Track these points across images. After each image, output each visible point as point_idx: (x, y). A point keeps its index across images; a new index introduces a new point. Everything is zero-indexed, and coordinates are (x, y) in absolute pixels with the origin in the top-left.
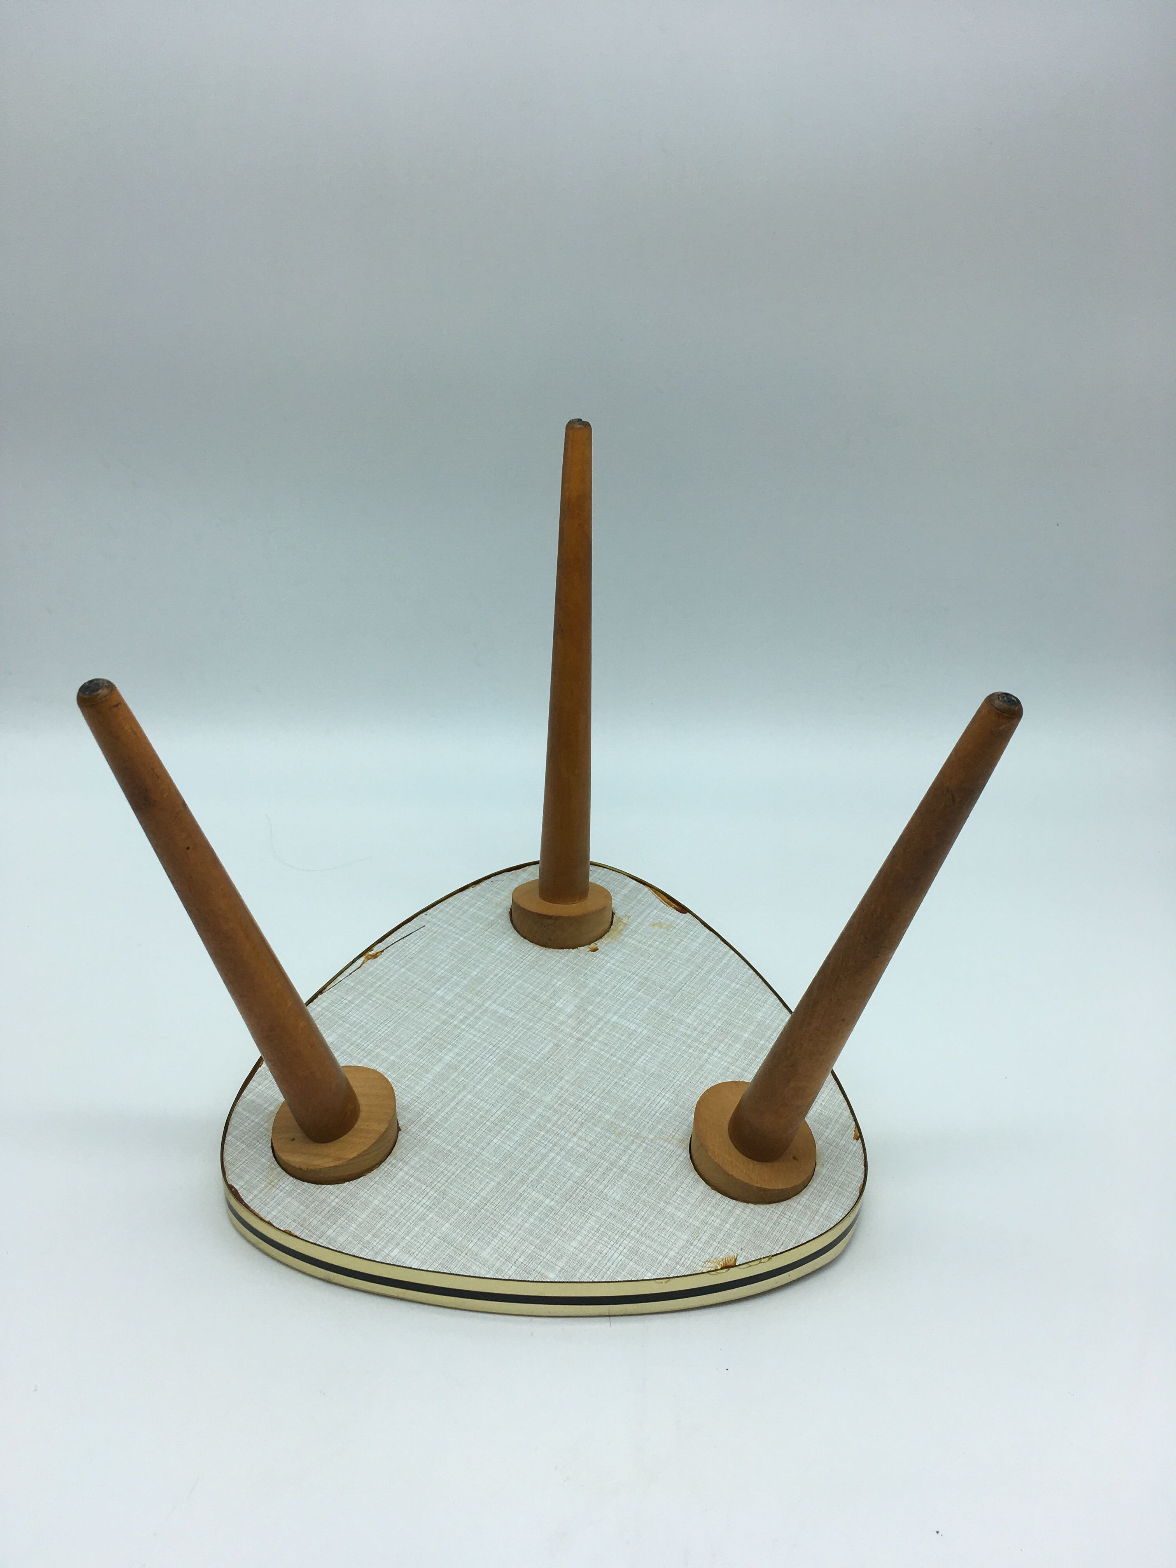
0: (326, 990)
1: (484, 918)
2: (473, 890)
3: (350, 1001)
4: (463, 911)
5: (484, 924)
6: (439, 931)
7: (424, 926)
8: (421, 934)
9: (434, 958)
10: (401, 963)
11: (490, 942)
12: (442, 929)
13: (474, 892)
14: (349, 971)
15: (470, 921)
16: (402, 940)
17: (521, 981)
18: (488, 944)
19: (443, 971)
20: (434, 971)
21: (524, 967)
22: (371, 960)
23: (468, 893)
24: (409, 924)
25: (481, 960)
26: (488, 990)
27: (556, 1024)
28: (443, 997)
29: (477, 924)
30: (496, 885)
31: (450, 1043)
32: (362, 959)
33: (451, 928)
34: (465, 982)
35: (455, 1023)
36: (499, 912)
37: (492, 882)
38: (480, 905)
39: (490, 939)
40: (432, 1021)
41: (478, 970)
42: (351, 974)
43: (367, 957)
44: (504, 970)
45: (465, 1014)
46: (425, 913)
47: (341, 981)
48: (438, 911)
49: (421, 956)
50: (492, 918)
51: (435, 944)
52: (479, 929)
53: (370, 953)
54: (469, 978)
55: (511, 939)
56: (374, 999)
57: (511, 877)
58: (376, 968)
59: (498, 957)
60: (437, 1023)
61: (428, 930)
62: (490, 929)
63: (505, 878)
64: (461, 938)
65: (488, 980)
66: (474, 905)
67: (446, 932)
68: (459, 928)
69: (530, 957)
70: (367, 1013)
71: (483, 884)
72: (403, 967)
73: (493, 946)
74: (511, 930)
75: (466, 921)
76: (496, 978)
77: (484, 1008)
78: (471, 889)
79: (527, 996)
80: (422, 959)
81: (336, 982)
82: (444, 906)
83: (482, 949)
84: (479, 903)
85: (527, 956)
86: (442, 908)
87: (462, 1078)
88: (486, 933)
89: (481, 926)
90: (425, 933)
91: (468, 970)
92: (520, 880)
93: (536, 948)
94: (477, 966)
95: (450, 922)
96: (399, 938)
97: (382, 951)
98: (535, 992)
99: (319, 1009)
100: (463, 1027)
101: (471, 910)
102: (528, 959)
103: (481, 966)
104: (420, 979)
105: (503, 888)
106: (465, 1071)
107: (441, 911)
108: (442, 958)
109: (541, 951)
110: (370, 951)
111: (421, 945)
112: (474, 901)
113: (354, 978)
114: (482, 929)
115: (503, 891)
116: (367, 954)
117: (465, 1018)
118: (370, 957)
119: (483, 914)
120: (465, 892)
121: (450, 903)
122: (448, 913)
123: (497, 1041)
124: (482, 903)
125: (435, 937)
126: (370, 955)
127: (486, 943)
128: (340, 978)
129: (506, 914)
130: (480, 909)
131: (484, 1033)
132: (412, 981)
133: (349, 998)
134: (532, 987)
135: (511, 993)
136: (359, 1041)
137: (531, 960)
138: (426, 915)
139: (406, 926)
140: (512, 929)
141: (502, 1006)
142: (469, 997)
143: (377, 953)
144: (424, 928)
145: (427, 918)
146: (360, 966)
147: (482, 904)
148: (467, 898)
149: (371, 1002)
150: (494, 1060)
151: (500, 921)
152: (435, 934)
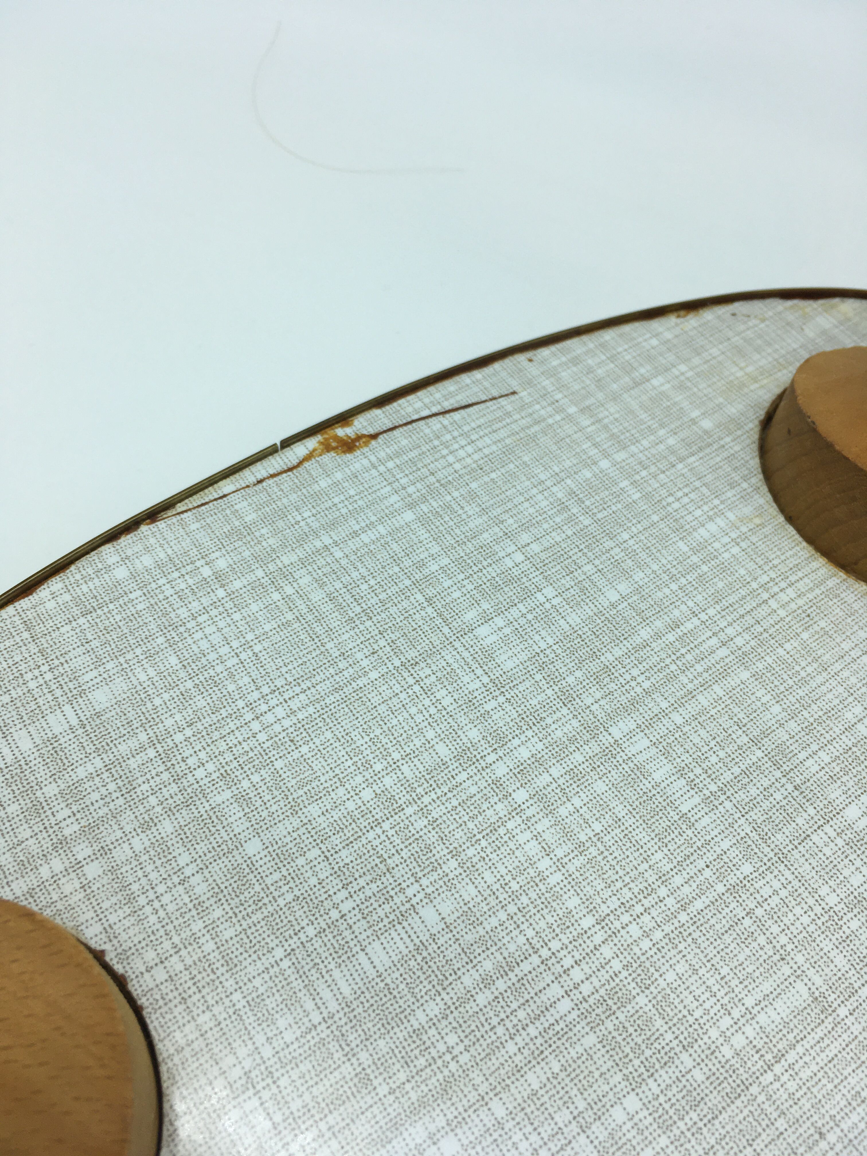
0: (170, 513)
1: (685, 419)
2: (677, 325)
3: (218, 576)
4: (633, 379)
5: (682, 435)
6: (550, 421)
7: (514, 393)
8: (499, 413)
9: (510, 505)
10: (411, 489)
11: (686, 500)
12: (558, 418)
13: (677, 331)
14: (260, 470)
15: (644, 416)
16: (440, 418)
17: (745, 675)
18: (676, 505)
19: (519, 557)
20: (496, 548)
21: (765, 624)
22: (333, 454)
23: (661, 329)
24: (477, 374)
25: (643, 555)
26: (635, 672)
27: (832, 900)
28: (489, 654)
29: (662, 432)
30: (742, 327)
31: (454, 854)
32: (312, 443)
33: (585, 421)
34: (574, 619)
35: (501, 770)
36: (732, 410)
37: (734, 315)
38: (682, 374)
39: (686, 490)
40: (430, 734)
41: (624, 587)
42: (260, 482)
43: (326, 439)
44: (703, 616)
45: (540, 746)
46: (529, 354)
47: (225, 496)
48: (564, 359)
49: (474, 485)
50: (707, 424)
51: (526, 459)
52: (662, 447)
53: (341, 432)
54: (589, 610)
55: (747, 510)
56: (289, 590)
57: (790, 317)
58: (336, 484)
59: (695, 559)
60: (442, 750)
61: (522, 408)
62: (692, 459)
63: (770, 313)
64: (604, 464)
65: (645, 633)
66: (667, 370)
67: (569, 428)
68: (606, 427)
69: (791, 592)
70: (250, 636)
71: (708, 315)
72: (411, 506)
73: (689, 518)
74: (754, 480)
75: (632, 412)
76: (671, 637)
77: (606, 739)
78: (672, 320)
79: (755, 741)
80: (473, 496)
81: (211, 493)
82: (584, 349)
83: (655, 518)
84: (683, 368)
85: (783, 585)
86: (579, 352)
87: (452, 1039)
88: (680, 466)
89: (671, 441)
90: (509, 414)
91: (595, 578)
92: (810, 332)
93: (815, 565)
94: (627, 574)
95: (587, 403)
96: (435, 410)
97: (374, 437)
98: (782, 735)
99: (121, 573)
100: (521, 796)
101: (655, 382)
102: (783, 597)
103: (638, 576)
104: (446, 561)
105: (759, 342)
106: (471, 1007)
107: (575, 361)
108: (531, 510)
109: (830, 583)
110: (342, 426)
111: (486, 451)
112: (671, 357)
113: (263, 496)
114: (672, 450)
115: (758, 350)
116: (330, 432)
117: (537, 760)
118: (334, 444)
119: (685, 404)
120: (656, 325)
121: (603, 346)
122: (590, 371)
123: (613, 903)
124: (691, 369)
125: (534, 438)
126: (336, 438)
127: (670, 499)
128: (226, 486)
129: (751, 425)
130: (681, 387)
131: (581, 848)
132: (421, 565)
133: (222, 564)
134: (776, 709)
135: (704, 711)
136: (179, 737)
137: (793, 606)
138: (530, 360)
139: (465, 378)
140: (758, 479)
141: (666, 754)
142: (571, 679)
143: (359, 438)
144: (512, 398)
145: (533, 370)
146: (295, 462)
147: (690, 374)
148: (654, 342)
149: (276, 596)
150: (586, 989)
151: (728, 439)
152: (536, 428)
